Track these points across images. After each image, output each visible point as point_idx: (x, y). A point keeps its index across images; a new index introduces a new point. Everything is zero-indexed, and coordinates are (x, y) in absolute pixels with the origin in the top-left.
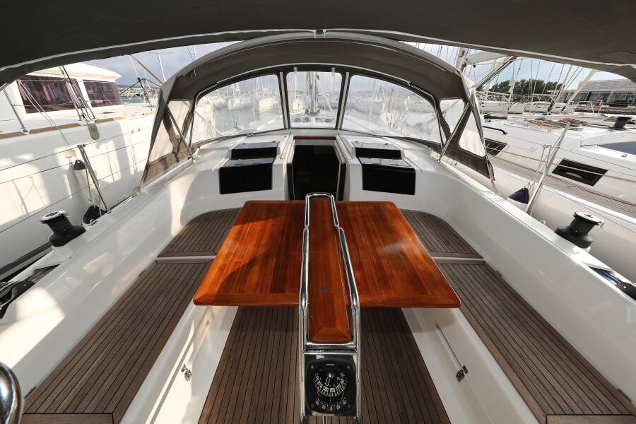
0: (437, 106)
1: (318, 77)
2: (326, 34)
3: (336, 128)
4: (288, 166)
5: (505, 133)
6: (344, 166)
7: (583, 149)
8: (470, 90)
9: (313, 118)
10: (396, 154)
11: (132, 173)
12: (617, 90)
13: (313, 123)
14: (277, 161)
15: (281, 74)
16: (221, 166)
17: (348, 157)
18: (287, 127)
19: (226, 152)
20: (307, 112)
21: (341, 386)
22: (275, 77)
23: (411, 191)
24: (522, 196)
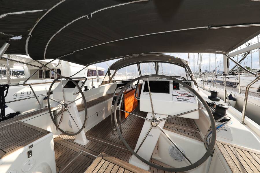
15: (138, 64)
16: (118, 83)
19: (121, 82)
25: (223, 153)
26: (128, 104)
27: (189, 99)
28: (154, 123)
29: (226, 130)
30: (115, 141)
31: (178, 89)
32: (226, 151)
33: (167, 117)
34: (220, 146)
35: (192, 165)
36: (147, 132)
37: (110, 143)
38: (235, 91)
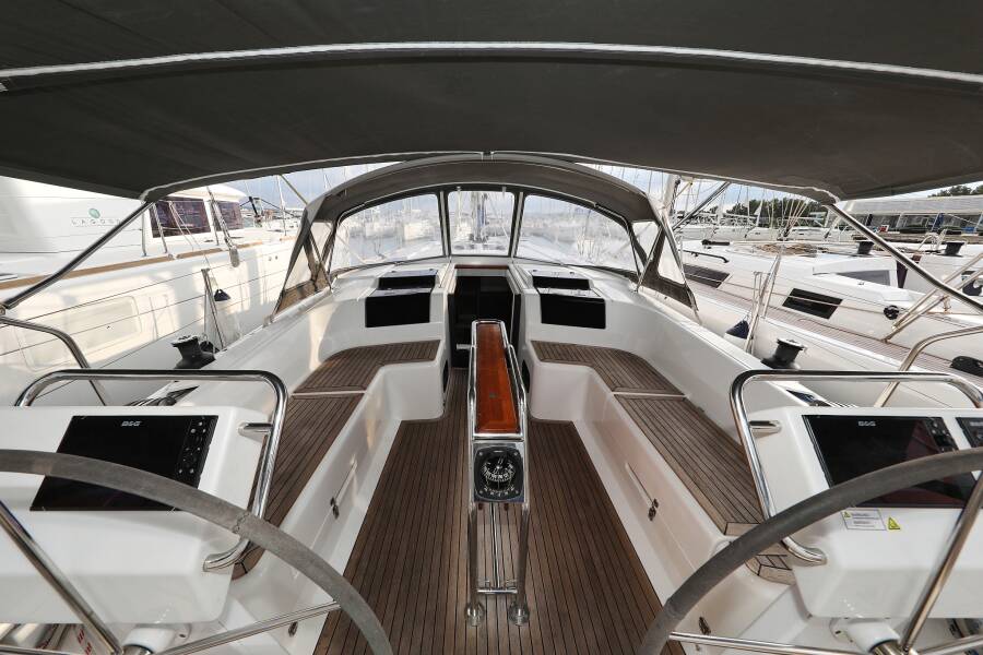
0: (630, 230)
1: (485, 196)
2: (493, 155)
3: (509, 255)
4: (449, 296)
5: (726, 261)
6: (519, 297)
7: (816, 277)
8: (660, 212)
9: (480, 245)
10: (583, 284)
11: (262, 302)
12: (909, 212)
13: (480, 249)
14: (436, 291)
15: (442, 194)
16: (368, 295)
17: (524, 286)
18: (447, 253)
19: (372, 281)
20: (471, 237)
21: (508, 475)
22: (433, 197)
23: (600, 323)
24: (741, 330)
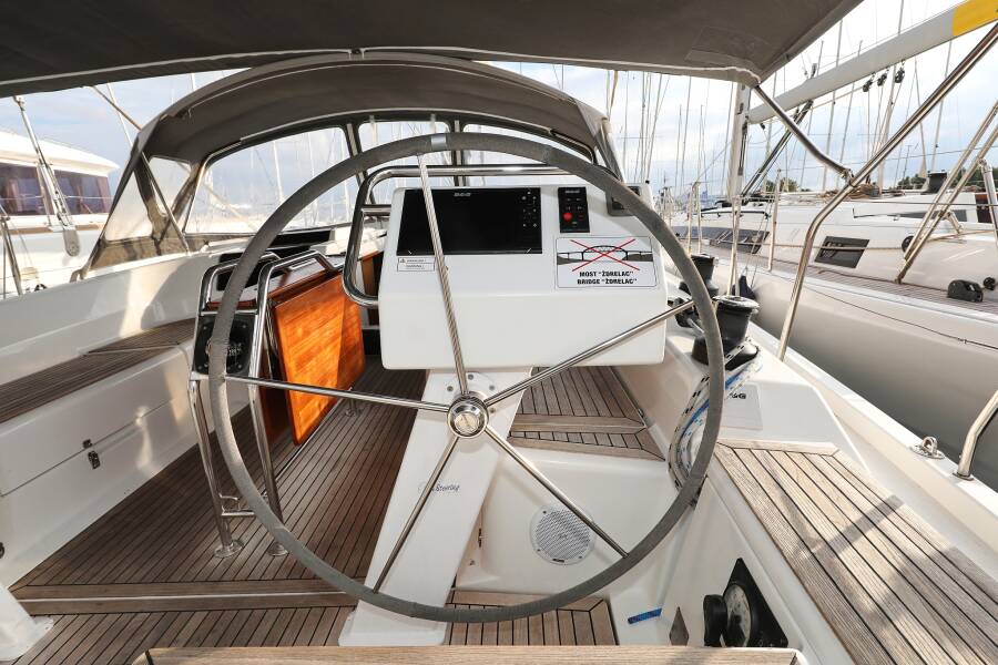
2: (365, 54)
5: (767, 216)
15: (349, 126)
25: (736, 479)
26: (310, 359)
27: (629, 269)
28: (467, 421)
29: (744, 397)
30: (246, 571)
31: (583, 226)
32: (743, 468)
33: (530, 376)
34: (726, 455)
35: (625, 556)
36: (426, 477)
37: (213, 592)
38: (757, 264)
